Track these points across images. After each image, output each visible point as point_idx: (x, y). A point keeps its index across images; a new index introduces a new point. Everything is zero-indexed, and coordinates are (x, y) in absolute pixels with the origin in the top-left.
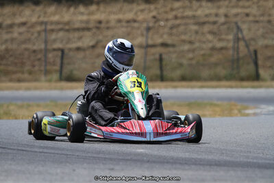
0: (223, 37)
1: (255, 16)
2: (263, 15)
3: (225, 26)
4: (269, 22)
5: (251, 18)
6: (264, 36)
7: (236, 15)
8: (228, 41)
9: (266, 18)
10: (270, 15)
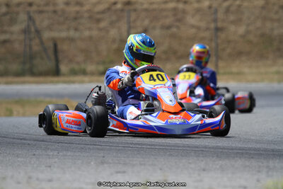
0: (6, 28)
1: (39, 6)
2: (47, 4)
3: (8, 17)
4: (55, 12)
5: (34, 8)
6: (50, 28)
7: (19, 5)
8: (12, 33)
9: (51, 8)
10: (55, 4)
